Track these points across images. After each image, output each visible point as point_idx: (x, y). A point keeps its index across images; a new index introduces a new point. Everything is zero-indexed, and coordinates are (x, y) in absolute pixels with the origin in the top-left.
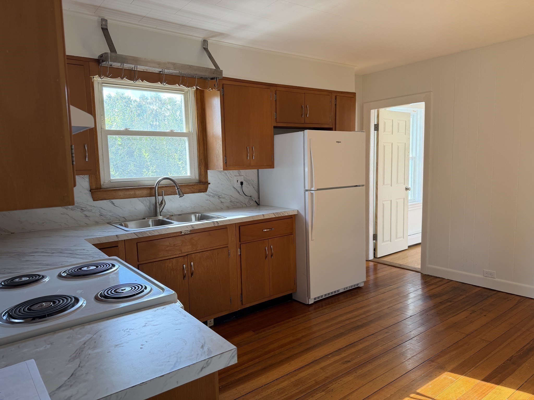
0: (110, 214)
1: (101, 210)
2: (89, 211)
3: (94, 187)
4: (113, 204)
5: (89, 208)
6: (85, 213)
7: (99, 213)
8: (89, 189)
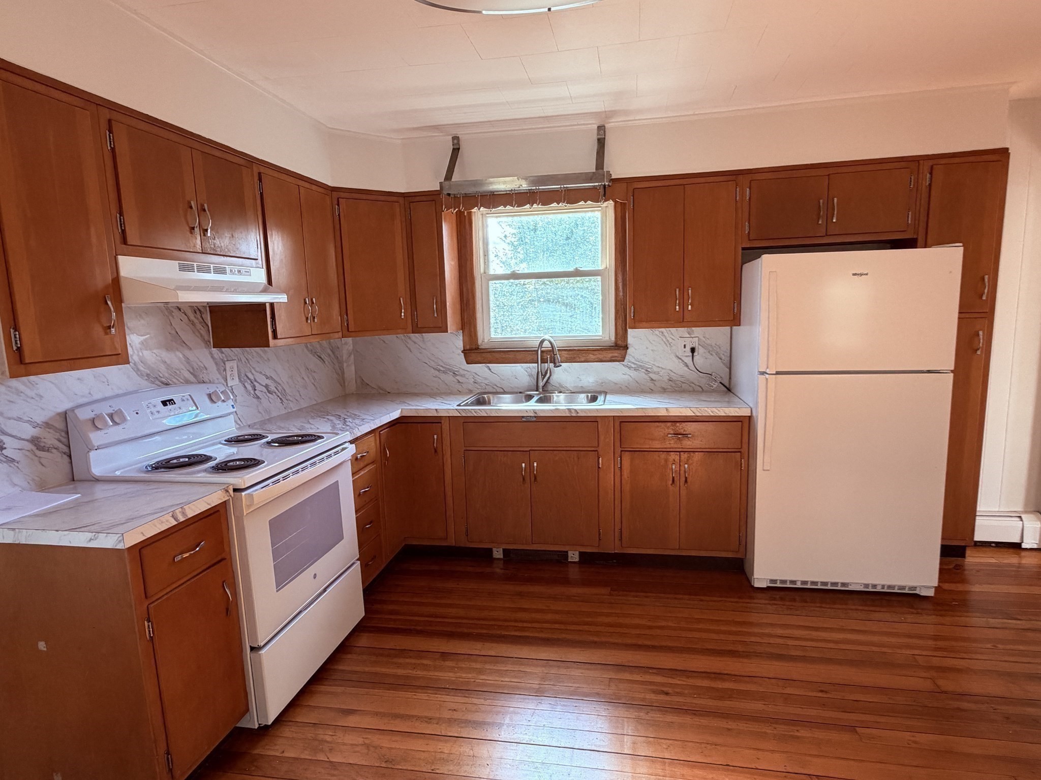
0: (486, 382)
1: (476, 376)
2: (461, 376)
3: (468, 347)
4: (490, 369)
5: (462, 372)
6: (458, 377)
7: (473, 380)
8: (462, 349)
